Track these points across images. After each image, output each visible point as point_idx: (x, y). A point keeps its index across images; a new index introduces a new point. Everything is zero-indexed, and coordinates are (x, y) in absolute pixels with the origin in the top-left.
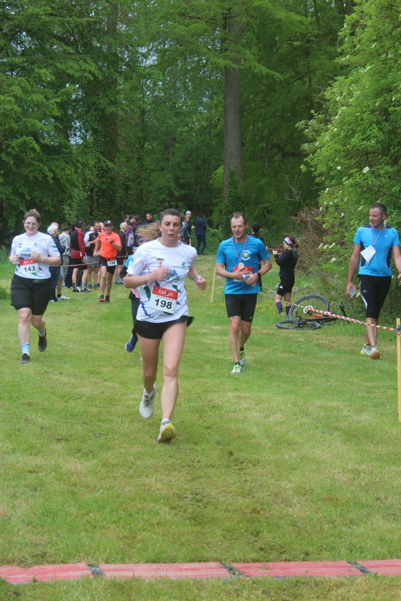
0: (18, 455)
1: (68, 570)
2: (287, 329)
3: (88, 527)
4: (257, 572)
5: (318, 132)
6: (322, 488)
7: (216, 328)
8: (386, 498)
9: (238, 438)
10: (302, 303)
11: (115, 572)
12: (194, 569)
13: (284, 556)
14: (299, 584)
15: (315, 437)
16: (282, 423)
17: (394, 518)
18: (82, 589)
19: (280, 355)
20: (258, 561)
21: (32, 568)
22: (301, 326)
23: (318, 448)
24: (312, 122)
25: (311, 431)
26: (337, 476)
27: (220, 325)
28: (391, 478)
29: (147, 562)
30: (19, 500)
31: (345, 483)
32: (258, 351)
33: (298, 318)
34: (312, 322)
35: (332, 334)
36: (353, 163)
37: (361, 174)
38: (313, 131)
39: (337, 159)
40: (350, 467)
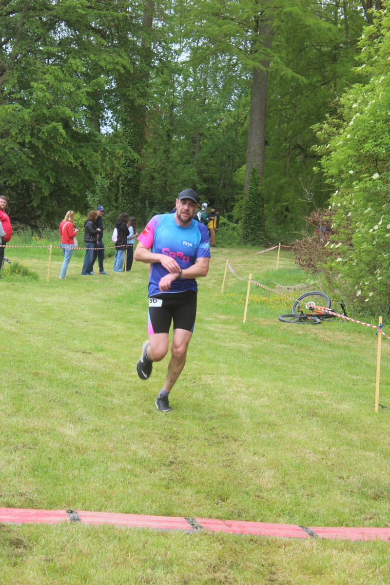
0: (19, 417)
1: (49, 515)
2: (288, 322)
5: (330, 135)
7: (222, 317)
8: (348, 477)
10: (306, 298)
12: (162, 521)
15: (294, 420)
16: (267, 406)
17: (350, 494)
19: (277, 346)
20: (221, 519)
21: (18, 512)
22: (302, 320)
23: (295, 430)
24: (326, 126)
25: (292, 415)
26: (308, 456)
27: (224, 315)
28: (356, 461)
31: (314, 462)
32: (257, 340)
33: (300, 313)
34: (313, 318)
35: (330, 329)
36: (364, 169)
37: (371, 179)
38: (324, 134)
39: (350, 164)
40: (321, 449)
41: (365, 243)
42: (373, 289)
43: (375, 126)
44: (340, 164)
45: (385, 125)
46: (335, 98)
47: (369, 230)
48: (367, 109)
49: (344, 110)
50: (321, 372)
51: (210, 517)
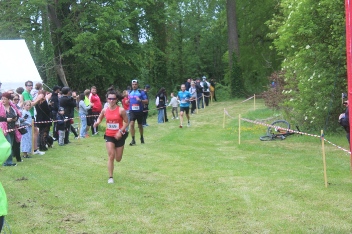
2: (266, 140)
5: (277, 26)
6: (279, 225)
7: (226, 142)
8: (315, 228)
10: (275, 125)
15: (278, 198)
16: (260, 192)
19: (261, 155)
22: (274, 138)
23: (279, 204)
24: (274, 21)
25: (276, 195)
26: (288, 218)
27: (228, 140)
28: (318, 218)
31: (293, 221)
32: (249, 154)
33: (272, 134)
34: (280, 136)
35: (292, 142)
36: (300, 43)
37: (305, 50)
38: (274, 26)
39: (291, 42)
40: (296, 213)
41: (306, 88)
42: (314, 115)
43: (303, 17)
44: (285, 43)
45: (310, 16)
46: (277, 3)
47: (307, 80)
48: (297, 8)
49: (284, 10)
50: (289, 167)
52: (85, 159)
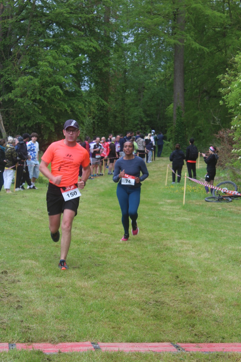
0: (50, 277)
1: (79, 346)
2: (211, 202)
3: (91, 321)
4: (193, 349)
5: (230, 82)
6: (233, 299)
7: (169, 201)
9: (182, 267)
10: (221, 186)
11: (108, 347)
12: (155, 347)
13: (209, 340)
14: (218, 356)
15: (228, 268)
16: (209, 259)
18: (88, 358)
19: (207, 218)
20: (193, 343)
21: (58, 345)
22: (220, 200)
23: (230, 274)
24: (227, 76)
25: (226, 264)
27: (171, 199)
29: (127, 342)
30: (50, 304)
32: (194, 215)
33: (218, 196)
34: (227, 198)
35: (239, 205)
38: (226, 81)
46: (231, 58)
49: (238, 65)
50: (238, 233)
51: (186, 342)
52: (20, 210)
